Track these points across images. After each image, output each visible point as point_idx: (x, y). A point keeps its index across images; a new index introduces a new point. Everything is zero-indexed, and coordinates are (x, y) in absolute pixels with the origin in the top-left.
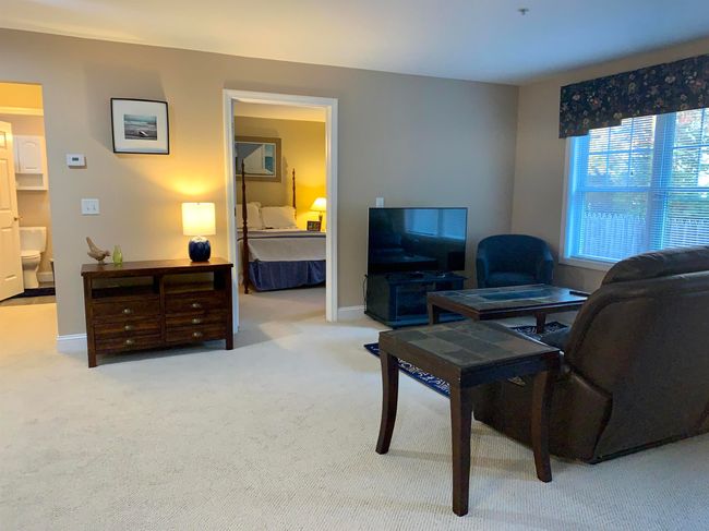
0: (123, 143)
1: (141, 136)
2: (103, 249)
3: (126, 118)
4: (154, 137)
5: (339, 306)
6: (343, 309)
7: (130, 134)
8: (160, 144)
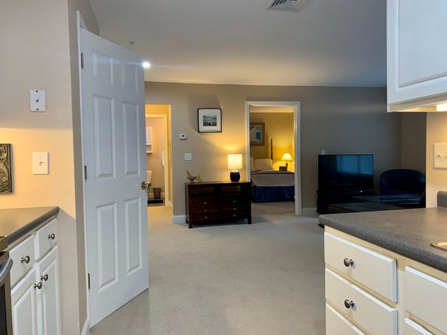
0: (202, 128)
1: (210, 125)
2: (194, 176)
3: (204, 117)
4: (215, 125)
5: (302, 207)
6: (304, 209)
7: (205, 124)
8: (218, 128)
